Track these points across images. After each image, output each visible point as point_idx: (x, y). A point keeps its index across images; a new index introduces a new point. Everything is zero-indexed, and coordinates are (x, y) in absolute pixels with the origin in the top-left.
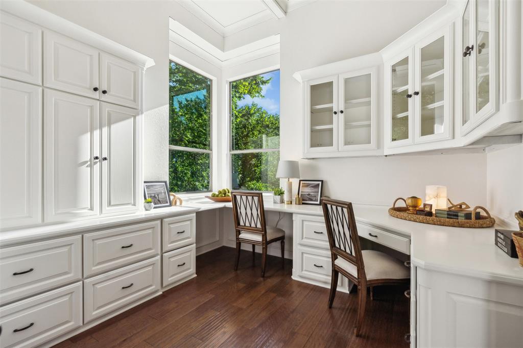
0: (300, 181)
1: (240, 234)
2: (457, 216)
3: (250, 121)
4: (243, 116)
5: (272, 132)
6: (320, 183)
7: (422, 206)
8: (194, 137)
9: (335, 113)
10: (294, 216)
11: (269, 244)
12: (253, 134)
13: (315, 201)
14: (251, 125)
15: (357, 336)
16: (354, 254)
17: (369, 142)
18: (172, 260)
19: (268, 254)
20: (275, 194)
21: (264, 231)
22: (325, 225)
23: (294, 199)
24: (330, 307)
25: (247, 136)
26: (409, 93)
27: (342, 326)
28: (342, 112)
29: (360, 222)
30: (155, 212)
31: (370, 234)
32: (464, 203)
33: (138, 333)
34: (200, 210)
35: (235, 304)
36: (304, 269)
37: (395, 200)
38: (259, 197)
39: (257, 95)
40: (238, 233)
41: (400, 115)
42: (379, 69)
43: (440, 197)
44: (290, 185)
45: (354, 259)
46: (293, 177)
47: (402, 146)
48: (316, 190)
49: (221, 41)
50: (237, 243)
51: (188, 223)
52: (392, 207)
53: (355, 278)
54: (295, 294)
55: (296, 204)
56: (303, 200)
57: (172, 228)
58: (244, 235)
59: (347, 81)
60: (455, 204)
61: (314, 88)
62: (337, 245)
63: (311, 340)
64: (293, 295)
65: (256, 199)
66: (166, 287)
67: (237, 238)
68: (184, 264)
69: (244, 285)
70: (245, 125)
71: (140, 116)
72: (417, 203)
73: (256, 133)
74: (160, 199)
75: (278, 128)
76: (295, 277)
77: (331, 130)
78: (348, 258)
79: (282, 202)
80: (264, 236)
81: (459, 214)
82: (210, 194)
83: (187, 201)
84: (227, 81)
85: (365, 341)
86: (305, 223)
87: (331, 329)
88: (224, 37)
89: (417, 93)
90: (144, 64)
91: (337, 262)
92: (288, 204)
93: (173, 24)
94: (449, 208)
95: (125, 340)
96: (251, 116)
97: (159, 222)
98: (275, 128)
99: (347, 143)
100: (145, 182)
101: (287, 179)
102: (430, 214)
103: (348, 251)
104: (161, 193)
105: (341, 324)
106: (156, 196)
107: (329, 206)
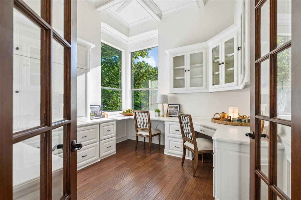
0: (169, 105)
1: (138, 132)
2: (241, 121)
3: (141, 71)
4: (137, 68)
5: (154, 77)
6: (179, 106)
7: (227, 117)
8: (110, 80)
9: (186, 71)
10: (165, 122)
11: (153, 137)
12: (143, 78)
13: (176, 115)
14: (142, 73)
15: (194, 176)
16: (192, 139)
17: (202, 86)
18: (105, 144)
19: (152, 143)
20: (156, 112)
21: (150, 130)
22: (179, 127)
23: (165, 114)
24: (182, 165)
25: (140, 79)
26: (220, 63)
27: (187, 173)
28: (189, 71)
29: (195, 124)
30: (95, 121)
31: (201, 130)
32: (245, 115)
33: (91, 176)
34: (117, 120)
35: (136, 165)
36: (170, 149)
37: (214, 114)
38: (147, 113)
39: (146, 56)
40: (137, 131)
41: (216, 73)
42: (207, 50)
43: (235, 113)
44: (163, 107)
45: (193, 141)
46: (165, 103)
47: (217, 88)
48: (177, 109)
49: (127, 32)
50: (136, 136)
51: (112, 126)
52: (213, 117)
53: (193, 150)
54: (165, 160)
55: (166, 117)
56: (170, 115)
57: (104, 129)
58: (140, 133)
59: (191, 55)
60: (241, 116)
61: (175, 58)
62: (185, 136)
63: (172, 178)
64: (165, 161)
65: (146, 114)
66: (102, 157)
67: (136, 134)
68: (110, 146)
69: (140, 157)
70: (139, 73)
71: (88, 73)
72: (224, 115)
73: (145, 78)
74: (97, 114)
75: (157, 75)
76: (166, 153)
77: (184, 79)
78: (190, 141)
79: (159, 115)
80: (150, 132)
81: (242, 120)
82: (122, 112)
83: (110, 115)
84: (130, 52)
85: (197, 178)
86: (171, 126)
87: (182, 174)
88: (128, 30)
89: (223, 63)
90: (90, 47)
91: (185, 144)
92: (162, 117)
93: (103, 24)
94: (238, 118)
95: (86, 179)
96: (142, 68)
97: (98, 125)
98: (156, 75)
99: (191, 86)
100: (91, 106)
101: (162, 104)
102: (230, 120)
103: (190, 138)
104: (98, 111)
105: (187, 172)
106: (95, 113)
107: (181, 117)
